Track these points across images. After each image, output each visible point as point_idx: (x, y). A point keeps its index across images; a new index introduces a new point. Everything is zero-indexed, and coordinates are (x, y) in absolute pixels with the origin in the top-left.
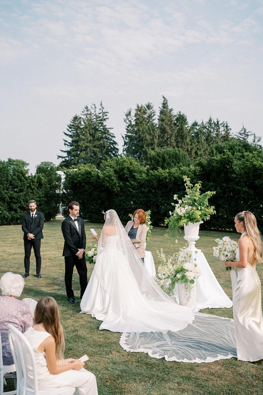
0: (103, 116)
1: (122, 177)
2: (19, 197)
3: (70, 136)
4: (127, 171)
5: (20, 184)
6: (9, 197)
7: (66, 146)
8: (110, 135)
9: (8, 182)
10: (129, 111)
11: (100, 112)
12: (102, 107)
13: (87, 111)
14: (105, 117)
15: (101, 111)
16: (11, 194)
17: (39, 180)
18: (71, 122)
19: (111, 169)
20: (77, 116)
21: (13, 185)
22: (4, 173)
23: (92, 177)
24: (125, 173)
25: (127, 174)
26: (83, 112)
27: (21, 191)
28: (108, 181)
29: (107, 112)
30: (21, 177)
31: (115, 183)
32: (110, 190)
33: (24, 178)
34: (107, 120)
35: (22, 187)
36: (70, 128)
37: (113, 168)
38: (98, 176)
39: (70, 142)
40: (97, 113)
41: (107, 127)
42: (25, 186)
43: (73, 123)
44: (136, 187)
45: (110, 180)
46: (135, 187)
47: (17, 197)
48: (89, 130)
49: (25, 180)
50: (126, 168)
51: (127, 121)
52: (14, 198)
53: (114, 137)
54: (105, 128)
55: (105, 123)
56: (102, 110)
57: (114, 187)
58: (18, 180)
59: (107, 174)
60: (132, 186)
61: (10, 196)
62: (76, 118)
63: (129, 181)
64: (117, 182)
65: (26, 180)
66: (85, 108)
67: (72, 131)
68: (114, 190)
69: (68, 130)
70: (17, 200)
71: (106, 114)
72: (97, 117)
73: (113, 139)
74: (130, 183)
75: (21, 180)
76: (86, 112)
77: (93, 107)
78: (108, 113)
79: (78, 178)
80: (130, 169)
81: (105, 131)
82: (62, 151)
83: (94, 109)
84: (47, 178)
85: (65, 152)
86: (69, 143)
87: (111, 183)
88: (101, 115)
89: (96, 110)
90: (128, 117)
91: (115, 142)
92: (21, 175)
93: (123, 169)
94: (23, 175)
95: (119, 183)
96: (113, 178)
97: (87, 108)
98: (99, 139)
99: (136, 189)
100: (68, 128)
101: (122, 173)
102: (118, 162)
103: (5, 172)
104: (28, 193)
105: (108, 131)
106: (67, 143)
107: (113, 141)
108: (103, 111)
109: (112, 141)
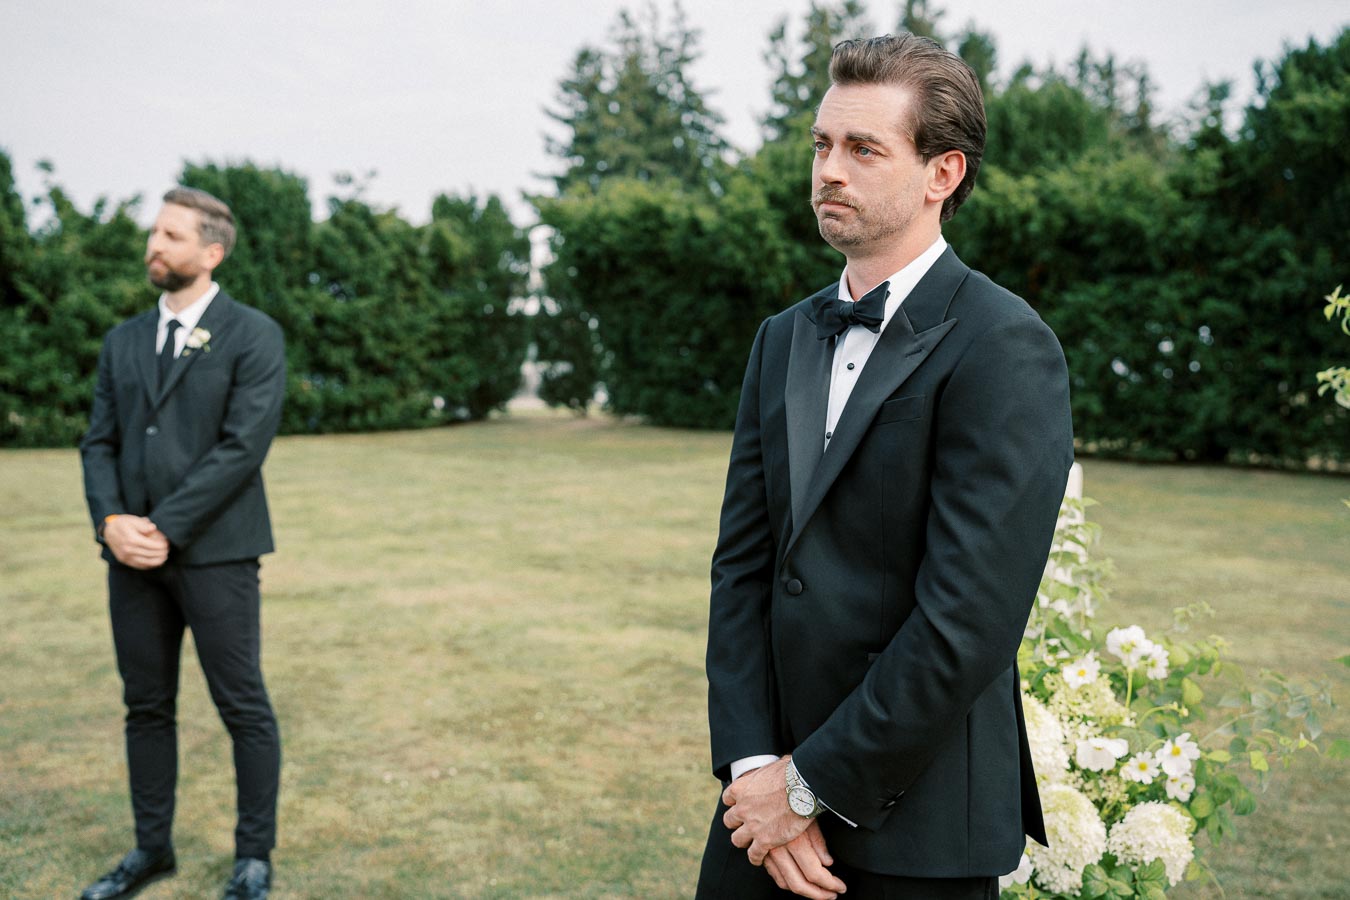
9: (306, 252)
19: (750, 188)
32: (750, 284)
45: (748, 236)
57: (764, 269)
59: (735, 207)
66: (619, 17)
68: (765, 283)
79: (603, 233)
84: (472, 239)
87: (754, 251)
95: (788, 251)
96: (762, 226)
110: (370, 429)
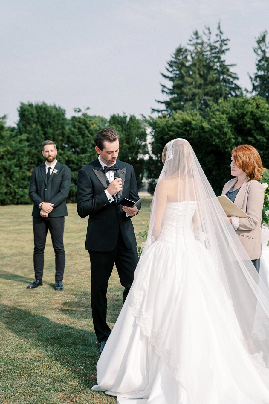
0: (221, 46)
1: (242, 128)
2: (80, 161)
3: (171, 79)
4: (250, 118)
5: (82, 141)
7: (165, 94)
8: (230, 75)
9: (63, 137)
10: (263, 35)
11: (216, 40)
12: (221, 32)
13: (197, 38)
14: (224, 48)
15: (218, 38)
16: (67, 156)
18: (173, 57)
19: (222, 116)
20: (182, 47)
21: (71, 142)
22: (58, 124)
23: (193, 129)
24: (246, 121)
25: (250, 124)
26: (190, 40)
27: (84, 151)
28: (217, 135)
29: (227, 40)
30: (84, 131)
31: (230, 139)
32: (221, 150)
33: (89, 131)
34: (227, 53)
35: (84, 146)
36: (171, 66)
37: (227, 114)
38: (202, 128)
39: (171, 87)
40: (212, 41)
41: (226, 63)
42: (88, 144)
43: (175, 58)
44: (265, 144)
45: (221, 133)
46: (263, 145)
47: (77, 161)
48: (198, 69)
49: (89, 135)
50: (249, 114)
51: (259, 52)
52: (73, 162)
53: (237, 78)
54: (224, 65)
55: (223, 57)
56: (220, 36)
57: (227, 145)
58: (80, 135)
59: (216, 123)
60: (258, 143)
62: (179, 51)
63: (252, 136)
64: (233, 136)
65: (92, 134)
66: (194, 34)
67: (174, 70)
68: (227, 150)
69: (168, 70)
70: (77, 165)
71: (225, 42)
72: (212, 48)
73: (235, 82)
74: (255, 139)
75: (83, 135)
76: (195, 41)
77: (207, 32)
78: (229, 40)
79: (170, 131)
80: (256, 115)
81: (224, 70)
82: (158, 102)
83: (208, 35)
84: (124, 133)
85: (162, 103)
86: (169, 89)
87: (223, 139)
88: (217, 45)
89: (210, 37)
90: (261, 45)
91: (238, 86)
92: (83, 127)
93: (243, 115)
94: (87, 128)
96: (226, 130)
97: (196, 34)
98: (213, 83)
99: (265, 148)
100: (168, 67)
101: (242, 122)
102: (236, 104)
103: (59, 122)
104: (94, 155)
105: (228, 70)
106: (166, 90)
107: (236, 85)
108: (220, 38)
109: (233, 86)
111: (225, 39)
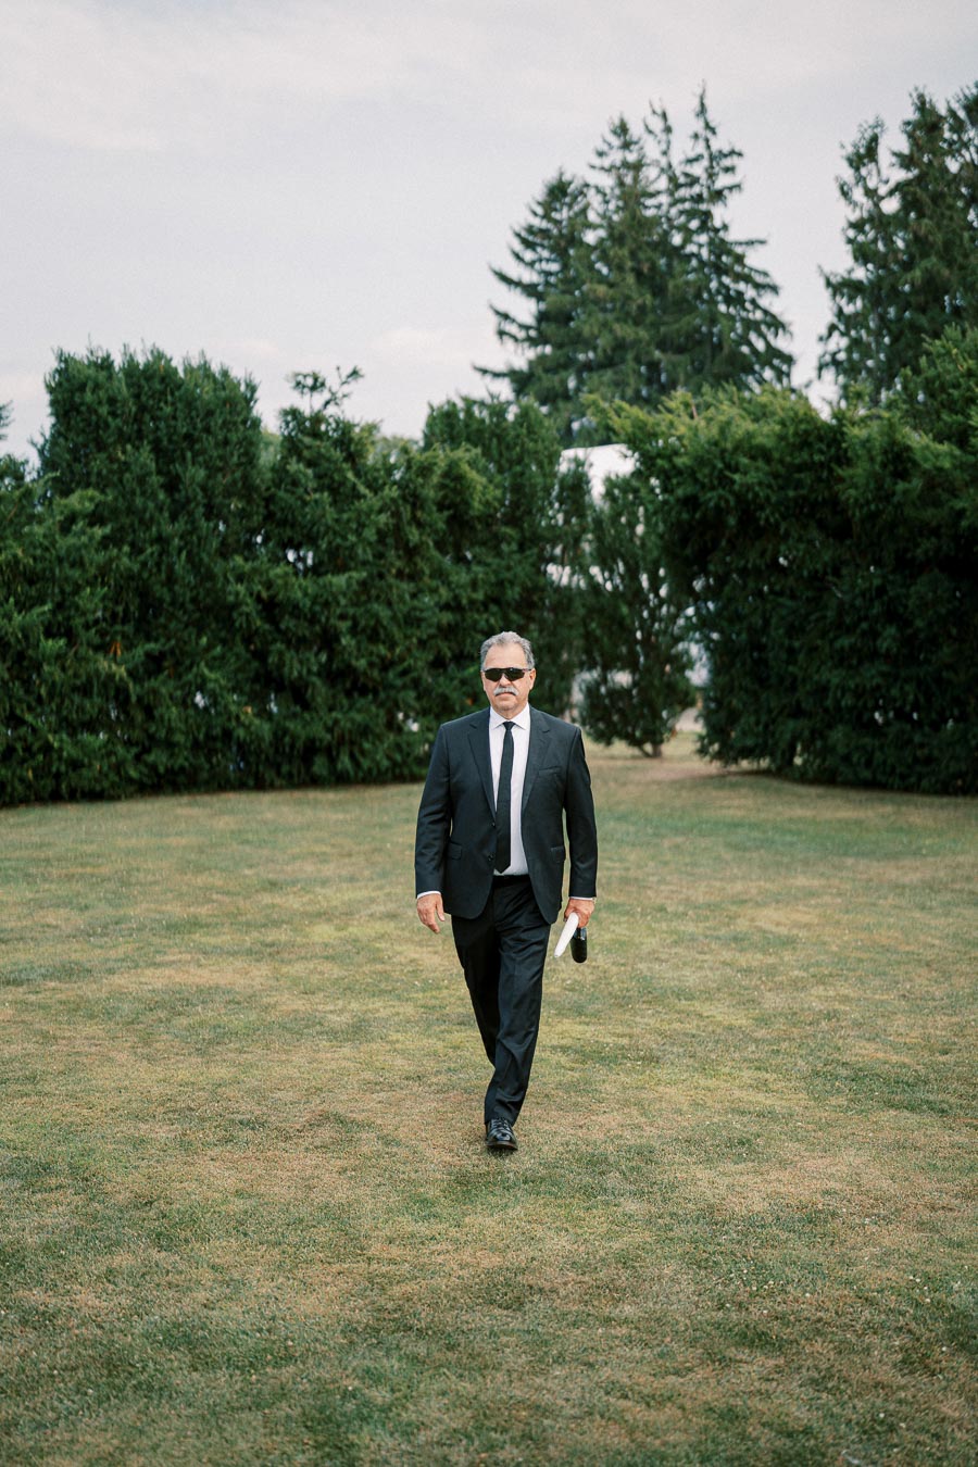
0: (711, 176)
2: (326, 604)
3: (530, 290)
6: (259, 599)
7: (510, 343)
8: (747, 279)
10: (868, 135)
11: (692, 155)
12: (708, 126)
13: (626, 146)
14: (723, 181)
15: (700, 148)
17: (454, 490)
18: (535, 214)
20: (567, 177)
23: (850, 460)
26: (601, 154)
27: (340, 560)
29: (732, 152)
30: (340, 470)
34: (733, 199)
35: (345, 538)
36: (528, 245)
39: (531, 320)
40: (677, 158)
41: (731, 236)
43: (546, 216)
47: (314, 603)
48: (633, 255)
51: (858, 194)
52: (296, 610)
53: (774, 289)
54: (722, 241)
55: (719, 214)
56: (707, 141)
58: (322, 488)
61: (264, 595)
62: (558, 192)
66: (615, 132)
67: (541, 260)
69: (518, 257)
71: (727, 162)
72: (678, 182)
73: (766, 300)
76: (616, 157)
77: (657, 124)
78: (740, 154)
79: (734, 469)
81: (725, 258)
82: (484, 372)
83: (663, 137)
84: (499, 478)
88: (698, 170)
90: (864, 171)
91: (774, 317)
94: (352, 458)
97: (622, 129)
98: (683, 306)
100: (518, 247)
104: (381, 576)
106: (512, 329)
107: (766, 312)
110: (341, 780)
111: (726, 150)
